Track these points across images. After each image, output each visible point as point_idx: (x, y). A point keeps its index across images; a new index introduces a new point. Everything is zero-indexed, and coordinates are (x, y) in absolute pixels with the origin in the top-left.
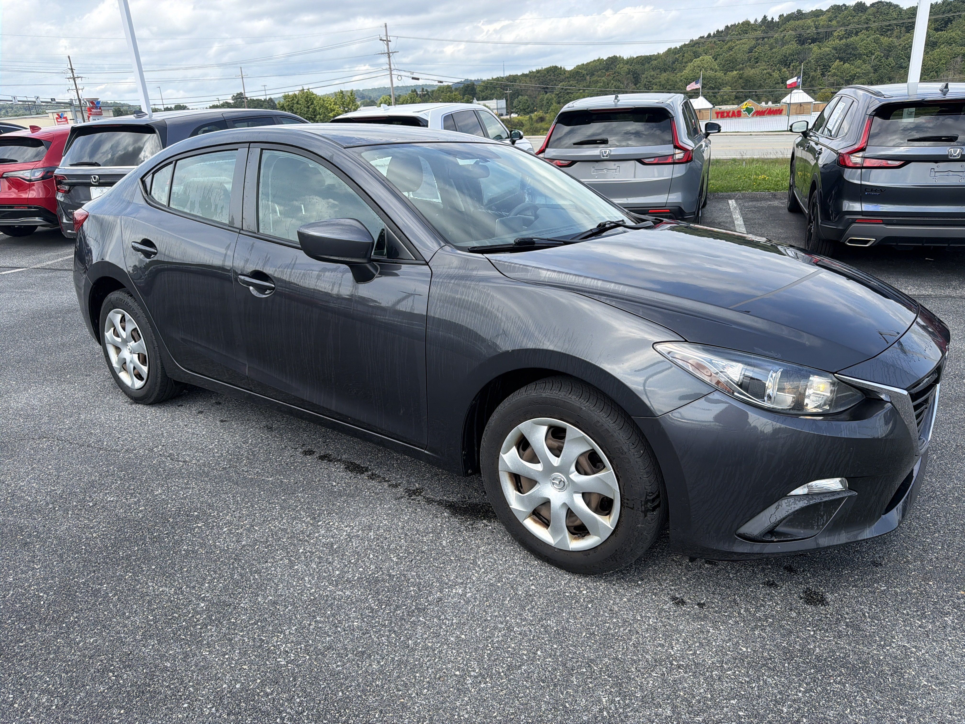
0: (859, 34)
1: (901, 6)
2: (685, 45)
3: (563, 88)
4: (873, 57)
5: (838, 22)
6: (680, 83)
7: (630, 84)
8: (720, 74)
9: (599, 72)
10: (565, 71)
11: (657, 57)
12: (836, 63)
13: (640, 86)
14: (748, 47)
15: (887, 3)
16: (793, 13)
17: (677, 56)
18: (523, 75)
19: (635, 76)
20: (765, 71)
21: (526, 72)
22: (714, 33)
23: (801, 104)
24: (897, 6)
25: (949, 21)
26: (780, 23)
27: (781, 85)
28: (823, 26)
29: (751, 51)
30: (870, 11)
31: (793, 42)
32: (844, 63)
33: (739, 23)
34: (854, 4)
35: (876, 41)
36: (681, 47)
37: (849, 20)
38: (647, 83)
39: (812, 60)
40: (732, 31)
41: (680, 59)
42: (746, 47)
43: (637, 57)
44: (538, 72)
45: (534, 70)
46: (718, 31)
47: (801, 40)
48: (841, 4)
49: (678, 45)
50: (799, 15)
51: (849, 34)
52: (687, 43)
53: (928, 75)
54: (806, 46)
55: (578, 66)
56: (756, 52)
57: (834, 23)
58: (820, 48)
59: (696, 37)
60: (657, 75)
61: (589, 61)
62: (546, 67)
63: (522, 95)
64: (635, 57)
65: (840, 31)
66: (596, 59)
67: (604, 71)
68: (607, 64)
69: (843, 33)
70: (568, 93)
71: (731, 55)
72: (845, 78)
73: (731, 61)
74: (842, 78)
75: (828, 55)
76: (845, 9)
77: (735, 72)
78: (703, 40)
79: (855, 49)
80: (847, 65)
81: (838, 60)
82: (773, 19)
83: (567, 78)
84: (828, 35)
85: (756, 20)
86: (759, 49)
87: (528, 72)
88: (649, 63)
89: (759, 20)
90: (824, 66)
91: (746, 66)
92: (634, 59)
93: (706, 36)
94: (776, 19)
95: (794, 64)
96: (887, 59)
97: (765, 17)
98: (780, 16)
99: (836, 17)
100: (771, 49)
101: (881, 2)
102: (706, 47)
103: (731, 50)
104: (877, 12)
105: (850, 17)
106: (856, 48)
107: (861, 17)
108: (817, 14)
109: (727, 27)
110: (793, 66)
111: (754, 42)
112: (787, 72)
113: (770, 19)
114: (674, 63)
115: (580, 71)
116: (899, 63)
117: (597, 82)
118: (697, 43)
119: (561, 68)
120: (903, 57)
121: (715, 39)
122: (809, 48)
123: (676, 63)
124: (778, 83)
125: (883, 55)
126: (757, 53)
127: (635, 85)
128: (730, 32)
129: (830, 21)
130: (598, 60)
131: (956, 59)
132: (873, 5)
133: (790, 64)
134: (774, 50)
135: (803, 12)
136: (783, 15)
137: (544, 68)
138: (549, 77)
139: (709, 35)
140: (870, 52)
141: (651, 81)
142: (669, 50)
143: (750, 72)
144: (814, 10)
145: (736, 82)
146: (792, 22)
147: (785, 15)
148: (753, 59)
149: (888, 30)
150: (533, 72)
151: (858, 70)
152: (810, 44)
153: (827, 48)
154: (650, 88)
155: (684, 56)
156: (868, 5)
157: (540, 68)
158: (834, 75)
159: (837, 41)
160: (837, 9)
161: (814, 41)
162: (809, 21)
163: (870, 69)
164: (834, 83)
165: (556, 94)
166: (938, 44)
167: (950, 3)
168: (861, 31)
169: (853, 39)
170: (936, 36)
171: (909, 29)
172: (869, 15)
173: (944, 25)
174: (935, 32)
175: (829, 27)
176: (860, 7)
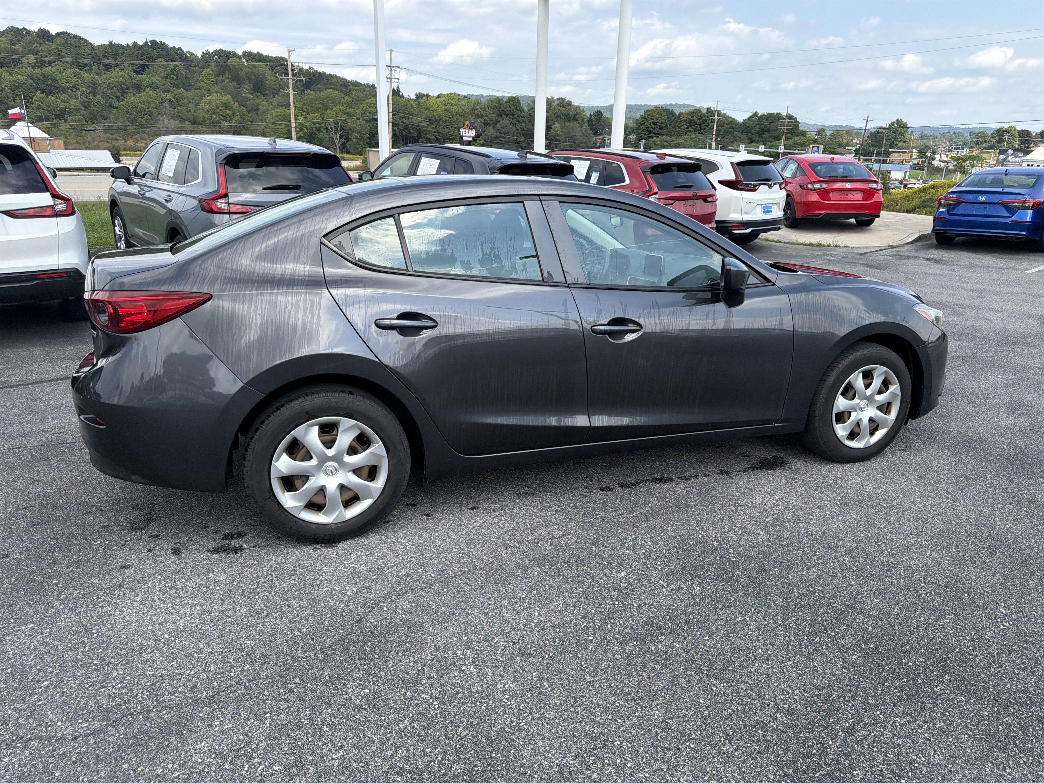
0: (53, 64)
1: (91, 42)
4: (79, 93)
5: (22, 47)
12: (37, 95)
15: (74, 36)
23: (34, 139)
24: (86, 41)
25: (146, 66)
28: (5, 49)
30: (58, 40)
32: (47, 96)
34: (36, 30)
35: (77, 75)
37: (36, 47)
48: (21, 27)
51: (41, 64)
53: (142, 118)
57: (18, 47)
58: (11, 74)
65: (30, 58)
69: (34, 61)
72: (54, 113)
74: (50, 112)
75: (24, 83)
76: (26, 33)
79: (55, 80)
80: (51, 98)
81: (39, 91)
84: (16, 62)
96: (95, 96)
99: (18, 40)
101: (66, 33)
104: (67, 43)
105: (36, 44)
106: (56, 80)
107: (49, 45)
116: (108, 101)
120: (111, 96)
125: (88, 91)
129: (13, 44)
131: (164, 104)
132: (58, 34)
140: (74, 86)
149: (85, 65)
151: (67, 105)
153: (20, 75)
156: (54, 34)
158: (39, 108)
159: (30, 69)
160: (16, 32)
163: (80, 105)
166: (143, 88)
167: (140, 47)
168: (54, 62)
169: (48, 69)
170: (138, 79)
171: (108, 67)
172: (58, 45)
173: (141, 69)
174: (134, 74)
175: (14, 51)
176: (43, 34)
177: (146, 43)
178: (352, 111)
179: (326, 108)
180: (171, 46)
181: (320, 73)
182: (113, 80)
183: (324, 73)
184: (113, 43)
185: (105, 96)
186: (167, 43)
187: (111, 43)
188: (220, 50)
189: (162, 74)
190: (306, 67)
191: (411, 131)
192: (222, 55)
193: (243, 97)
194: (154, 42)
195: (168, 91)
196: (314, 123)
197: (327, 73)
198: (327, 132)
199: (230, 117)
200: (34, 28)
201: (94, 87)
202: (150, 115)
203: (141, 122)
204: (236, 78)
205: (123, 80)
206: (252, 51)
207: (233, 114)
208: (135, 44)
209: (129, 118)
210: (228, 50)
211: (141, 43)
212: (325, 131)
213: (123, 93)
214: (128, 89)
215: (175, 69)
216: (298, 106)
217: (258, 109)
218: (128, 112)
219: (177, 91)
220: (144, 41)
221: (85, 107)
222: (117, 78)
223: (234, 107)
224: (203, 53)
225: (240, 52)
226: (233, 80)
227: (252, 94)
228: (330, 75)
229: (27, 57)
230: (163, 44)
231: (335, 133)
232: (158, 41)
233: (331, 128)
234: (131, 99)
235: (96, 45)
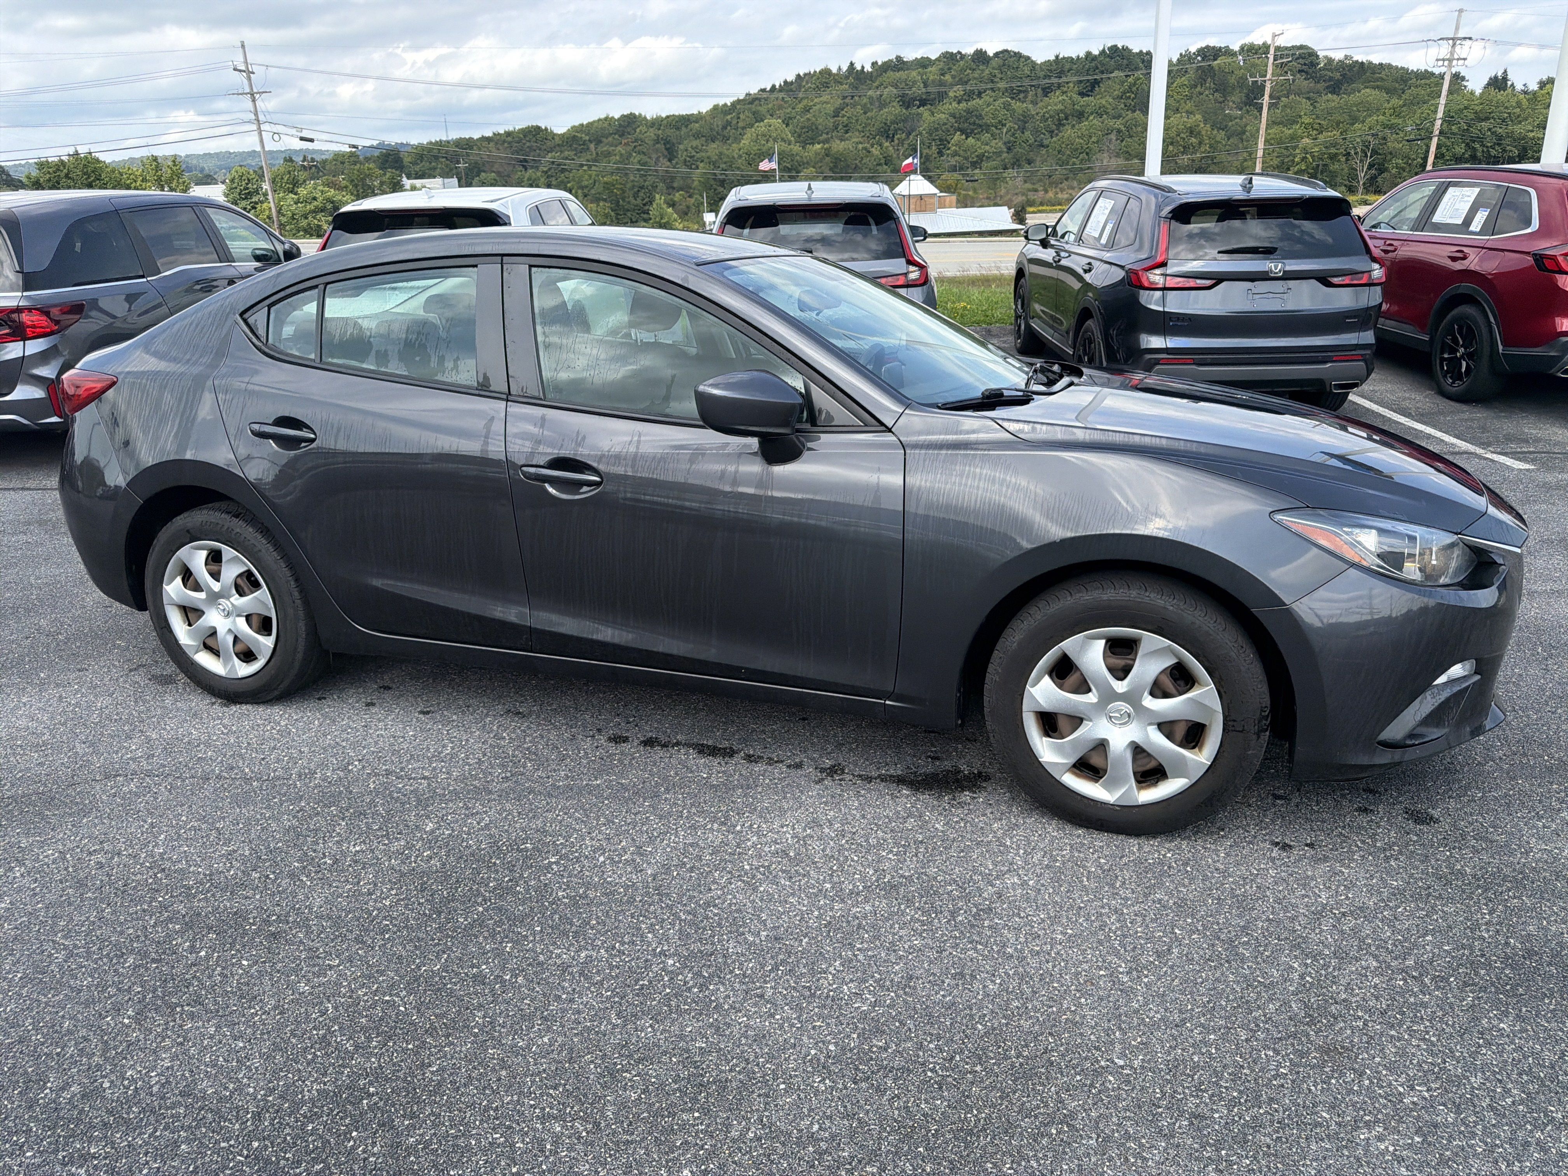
0: (983, 95)
1: (1034, 59)
2: (739, 101)
3: (553, 163)
4: (1005, 130)
5: (953, 77)
6: (740, 161)
7: (661, 159)
8: (796, 148)
9: (610, 139)
10: (554, 135)
11: (697, 118)
12: (956, 138)
13: (677, 163)
14: (832, 109)
15: (1015, 53)
16: (891, 61)
17: (729, 117)
18: (484, 139)
19: (668, 146)
20: (860, 146)
21: (488, 133)
22: (780, 85)
23: (921, 197)
24: (1028, 58)
25: (1096, 83)
26: (875, 74)
27: (885, 167)
28: (933, 81)
29: (836, 113)
30: (994, 63)
31: (894, 104)
32: (967, 137)
33: (815, 72)
34: (972, 52)
35: (1006, 106)
36: (734, 104)
37: (967, 75)
38: (688, 159)
39: (924, 132)
40: (807, 83)
41: (734, 122)
42: (830, 108)
43: (668, 117)
44: (508, 134)
45: (502, 132)
46: (785, 82)
47: (906, 102)
48: (955, 51)
49: (729, 101)
50: (899, 64)
51: (969, 95)
52: (741, 98)
53: (1077, 158)
54: (914, 110)
55: (573, 127)
56: (844, 116)
57: (948, 77)
58: (933, 114)
59: (754, 90)
60: (703, 145)
61: (591, 120)
62: (521, 127)
63: (484, 172)
64: (664, 115)
65: (957, 91)
66: (603, 116)
67: (617, 136)
68: (620, 125)
69: (962, 93)
70: (563, 171)
71: (808, 119)
72: (970, 160)
73: (810, 129)
74: (966, 159)
75: (945, 124)
76: (961, 58)
77: (818, 146)
78: (765, 95)
79: (980, 117)
80: (971, 140)
81: (959, 133)
82: (863, 67)
83: (558, 145)
84: (942, 96)
85: (840, 69)
86: (848, 112)
87: (491, 135)
88: (686, 126)
89: (845, 68)
90: (941, 140)
91: (832, 137)
92: (662, 119)
93: (768, 89)
94: (868, 68)
95: (898, 136)
96: (1023, 133)
97: (852, 64)
98: (873, 64)
99: (950, 69)
100: (865, 113)
101: (1006, 51)
102: (770, 106)
103: (808, 111)
104: (1004, 65)
105: (968, 71)
106: (981, 115)
107: (983, 71)
108: (923, 63)
109: (798, 76)
110: (898, 139)
111: (840, 101)
112: (891, 148)
113: (859, 68)
114: (724, 128)
115: (579, 135)
116: (1038, 139)
117: (608, 154)
118: (757, 99)
119: (546, 129)
120: (1043, 131)
121: (781, 95)
122: (918, 114)
123: (729, 128)
124: (880, 164)
125: (1017, 127)
126: (845, 118)
127: (670, 160)
128: (804, 83)
129: (943, 75)
130: (606, 119)
131: (1110, 137)
132: (997, 54)
133: (893, 136)
134: (869, 114)
135: (905, 60)
136: (876, 63)
137: (517, 128)
138: (528, 144)
139: (774, 86)
140: (1000, 122)
141: (694, 156)
142: (716, 107)
143: (838, 146)
144: (919, 57)
145: (821, 161)
146: (890, 74)
147: (880, 63)
148: (840, 127)
149: (1021, 91)
150: (499, 134)
151: (987, 148)
152: (918, 107)
153: (942, 113)
154: (693, 167)
155: (739, 118)
156: (991, 55)
157: (511, 129)
158: (955, 154)
159: (955, 104)
160: (950, 58)
161: (923, 103)
162: (914, 73)
163: (1002, 146)
164: (955, 166)
165: (543, 172)
166: (1086, 115)
167: (1095, 58)
168: (985, 91)
169: (976, 102)
170: (1082, 103)
171: (1047, 91)
172: (993, 68)
173: (1090, 88)
174: (1079, 98)
175: (942, 84)
176: (980, 56)
177: (1103, 52)
178: (1400, 121)
179: (1354, 120)
180: (1136, 50)
181: (1362, 63)
182: (1049, 108)
183: (1370, 63)
184: (1061, 56)
185: (1036, 131)
186: (1130, 47)
187: (1057, 57)
188: (1207, 47)
189: (1116, 92)
190: (1338, 56)
191: (1508, 148)
192: (1208, 54)
193: (1225, 115)
194: (1114, 49)
195: (1118, 117)
196: (1326, 147)
197: (1376, 61)
198: (1347, 160)
199: (1194, 147)
200: (969, 50)
201: (1024, 120)
202: (1087, 154)
203: (1074, 164)
204: (1223, 89)
205: (1063, 107)
206: (1256, 43)
207: (1200, 143)
208: (1089, 54)
209: (1059, 159)
210: (1218, 45)
211: (1096, 52)
212: (1343, 159)
213: (1060, 125)
214: (1067, 119)
215: (1135, 84)
216: (1306, 122)
217: (1244, 132)
218: (1059, 152)
219: (1130, 115)
220: (1101, 49)
221: (1009, 149)
222: (1056, 105)
223: (1203, 133)
224: (1181, 55)
225: (1236, 47)
226: (1217, 90)
227: (1241, 109)
228: (1381, 64)
229: (955, 88)
230: (1125, 49)
231: (1361, 161)
232: (1120, 46)
233: (1356, 153)
234: (1068, 132)
235: (1039, 62)
